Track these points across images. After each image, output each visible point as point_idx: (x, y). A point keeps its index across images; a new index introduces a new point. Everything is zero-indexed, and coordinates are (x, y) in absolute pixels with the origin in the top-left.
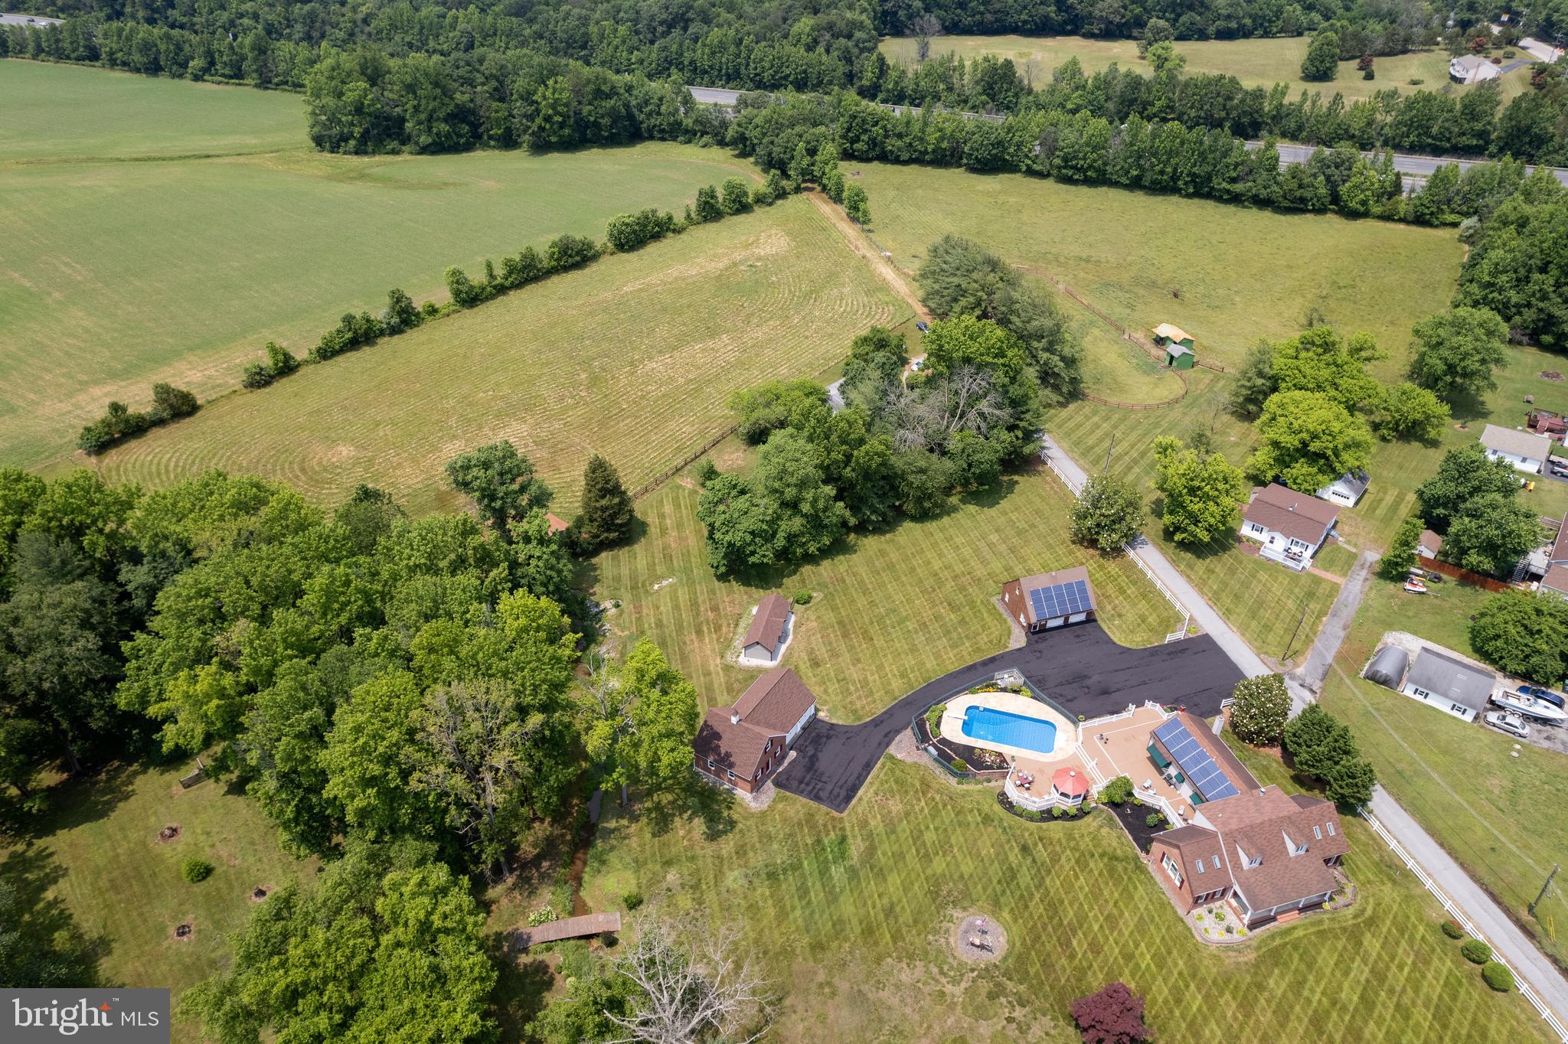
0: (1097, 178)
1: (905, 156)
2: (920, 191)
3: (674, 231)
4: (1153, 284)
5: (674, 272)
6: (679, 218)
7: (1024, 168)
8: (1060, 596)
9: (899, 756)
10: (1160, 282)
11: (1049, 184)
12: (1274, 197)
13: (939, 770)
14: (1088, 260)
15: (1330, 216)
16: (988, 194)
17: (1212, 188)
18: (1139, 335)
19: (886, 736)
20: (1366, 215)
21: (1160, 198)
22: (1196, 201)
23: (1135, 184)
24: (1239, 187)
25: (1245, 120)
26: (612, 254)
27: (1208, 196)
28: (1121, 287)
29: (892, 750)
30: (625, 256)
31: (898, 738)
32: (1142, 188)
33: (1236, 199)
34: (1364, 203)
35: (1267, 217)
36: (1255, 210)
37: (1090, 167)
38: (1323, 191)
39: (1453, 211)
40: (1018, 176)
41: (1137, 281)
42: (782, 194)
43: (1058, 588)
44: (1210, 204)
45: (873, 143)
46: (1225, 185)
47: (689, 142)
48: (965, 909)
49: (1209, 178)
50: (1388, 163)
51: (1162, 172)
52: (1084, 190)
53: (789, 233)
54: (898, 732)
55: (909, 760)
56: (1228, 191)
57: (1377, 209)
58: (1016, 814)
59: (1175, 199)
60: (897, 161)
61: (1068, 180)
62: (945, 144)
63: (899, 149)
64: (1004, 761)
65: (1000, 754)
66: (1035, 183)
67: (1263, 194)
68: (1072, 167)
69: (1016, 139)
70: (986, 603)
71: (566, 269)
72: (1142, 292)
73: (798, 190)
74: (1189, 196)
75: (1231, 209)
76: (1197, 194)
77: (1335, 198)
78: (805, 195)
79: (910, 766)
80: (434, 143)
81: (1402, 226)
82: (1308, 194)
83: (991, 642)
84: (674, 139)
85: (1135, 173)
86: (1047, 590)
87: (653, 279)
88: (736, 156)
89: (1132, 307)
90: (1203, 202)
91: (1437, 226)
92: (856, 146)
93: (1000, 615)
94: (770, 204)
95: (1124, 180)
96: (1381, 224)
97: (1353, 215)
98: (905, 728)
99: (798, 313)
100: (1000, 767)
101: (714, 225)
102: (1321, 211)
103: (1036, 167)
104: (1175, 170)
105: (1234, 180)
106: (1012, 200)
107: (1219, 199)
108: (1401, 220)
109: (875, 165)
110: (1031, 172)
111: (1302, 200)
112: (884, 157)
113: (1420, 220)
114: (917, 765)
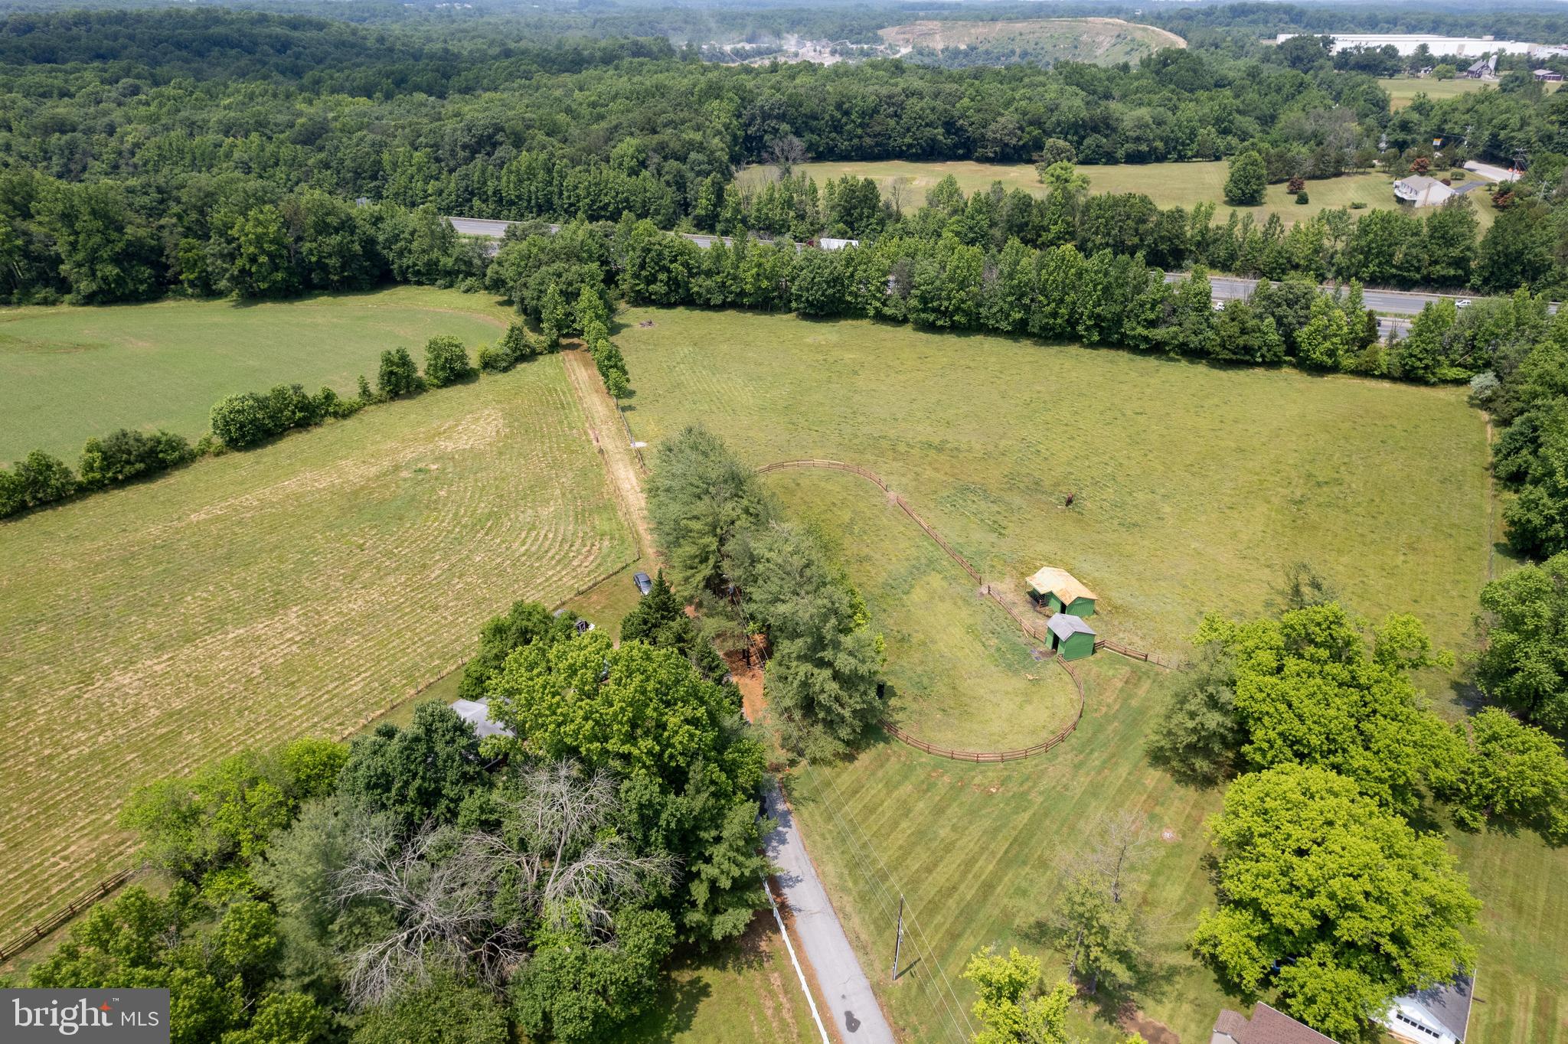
0: (970, 324)
1: (717, 299)
2: (725, 347)
3: (335, 414)
4: (1036, 487)
5: (291, 485)
6: (347, 393)
7: (872, 313)
10: (1047, 483)
11: (906, 333)
12: (1208, 345)
14: (940, 449)
15: (1286, 371)
16: (818, 348)
17: (1124, 335)
18: (1005, 588)
20: (1335, 369)
21: (1054, 350)
22: (1103, 352)
23: (1020, 331)
24: (1160, 333)
25: (1164, 247)
26: (218, 454)
27: (1119, 345)
28: (985, 494)
30: (237, 457)
32: (1030, 335)
33: (1157, 349)
34: (1331, 353)
35: (1200, 374)
36: (1184, 363)
37: (958, 309)
38: (1274, 337)
39: (1453, 364)
40: (865, 323)
41: (1011, 482)
42: (524, 355)
44: (1123, 356)
45: (674, 283)
46: (1140, 330)
47: (451, 286)
49: (1118, 321)
50: (1355, 300)
51: (1055, 315)
52: (951, 340)
53: (507, 415)
56: (1146, 339)
57: (1348, 362)
59: (1074, 350)
60: (707, 306)
61: (930, 328)
62: (765, 284)
63: (709, 291)
66: (886, 331)
67: (1194, 341)
68: (935, 310)
69: (859, 275)
71: (118, 484)
72: (1017, 500)
73: (554, 347)
74: (1093, 346)
75: (1152, 362)
76: (1105, 343)
77: (1292, 348)
78: (561, 355)
80: (101, 291)
81: (1386, 385)
82: (1254, 341)
84: (432, 282)
85: (1018, 316)
87: (250, 499)
88: (501, 304)
89: (998, 530)
90: (1112, 354)
91: (1434, 385)
92: (652, 288)
94: (505, 370)
95: (1004, 325)
96: (1357, 382)
97: (1319, 369)
99: (445, 557)
101: (406, 403)
102: (1274, 364)
103: (887, 311)
104: (1073, 312)
105: (1152, 324)
106: (848, 356)
107: (1135, 350)
108: (1383, 376)
109: (680, 312)
110: (880, 318)
111: (1248, 350)
112: (690, 301)
113: (1410, 376)
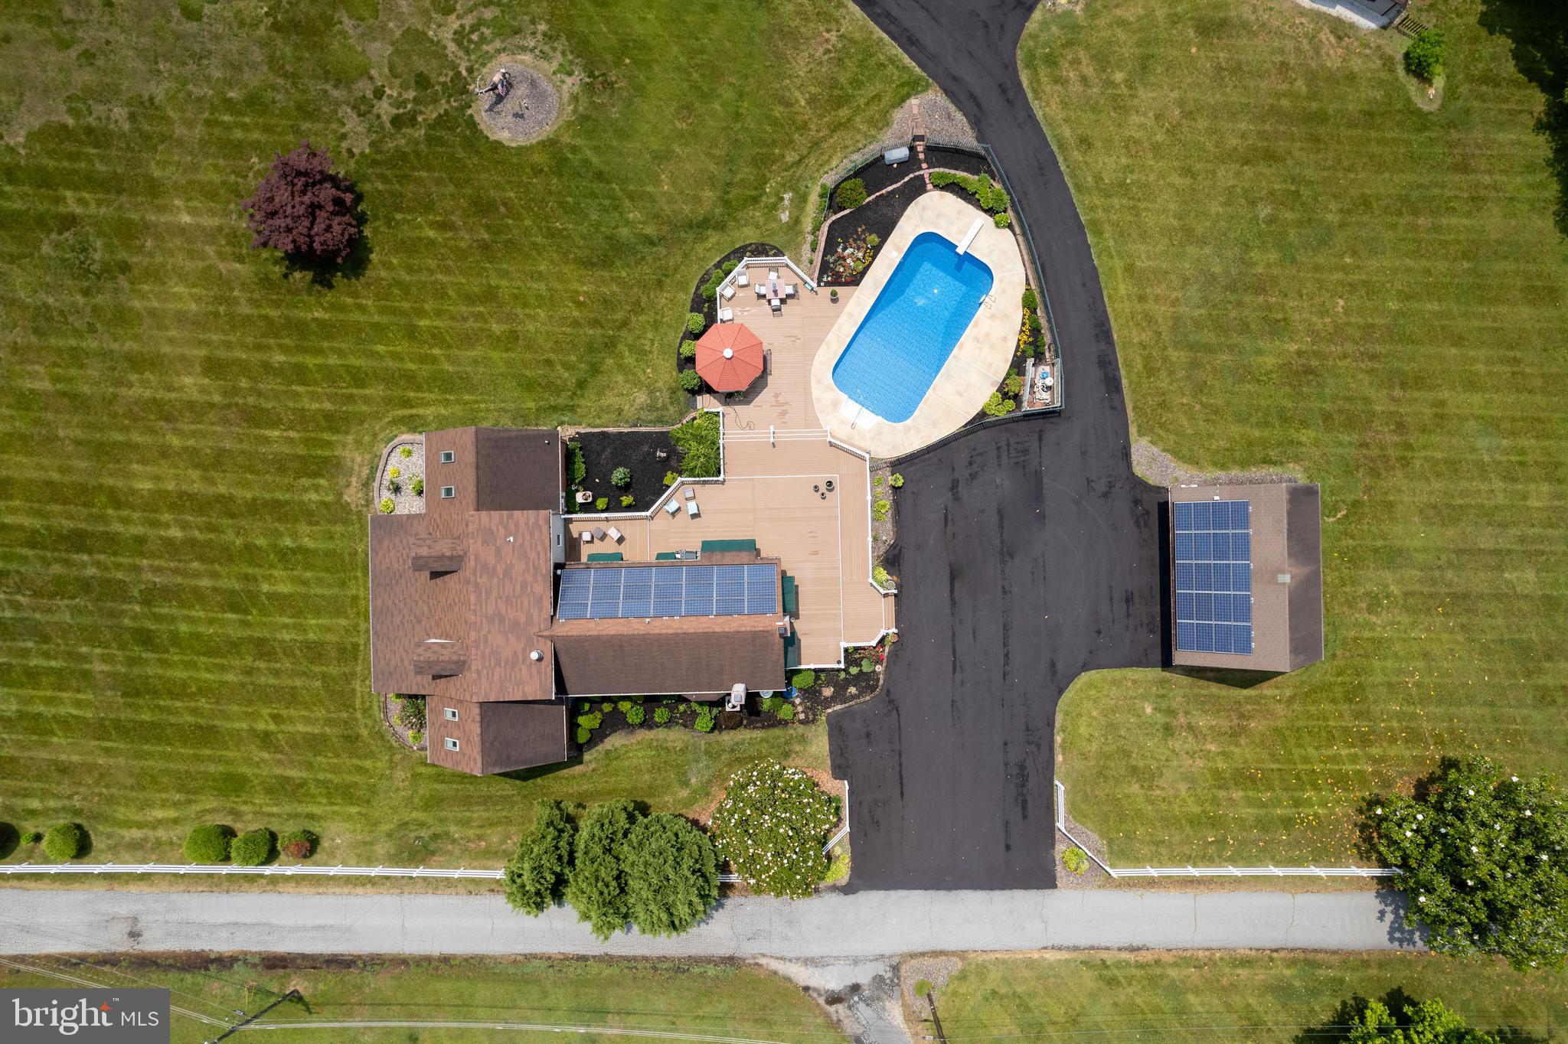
8: (1223, 577)
9: (914, 101)
13: (859, 159)
19: (972, 96)
29: (934, 96)
31: (959, 116)
43: (1243, 579)
48: (575, 98)
54: (976, 123)
55: (898, 115)
58: (727, 258)
64: (837, 281)
65: (855, 280)
70: (1290, 452)
79: (885, 114)
83: (1163, 405)
86: (1243, 547)
93: (1244, 464)
98: (980, 138)
100: (825, 268)
114: (882, 122)
